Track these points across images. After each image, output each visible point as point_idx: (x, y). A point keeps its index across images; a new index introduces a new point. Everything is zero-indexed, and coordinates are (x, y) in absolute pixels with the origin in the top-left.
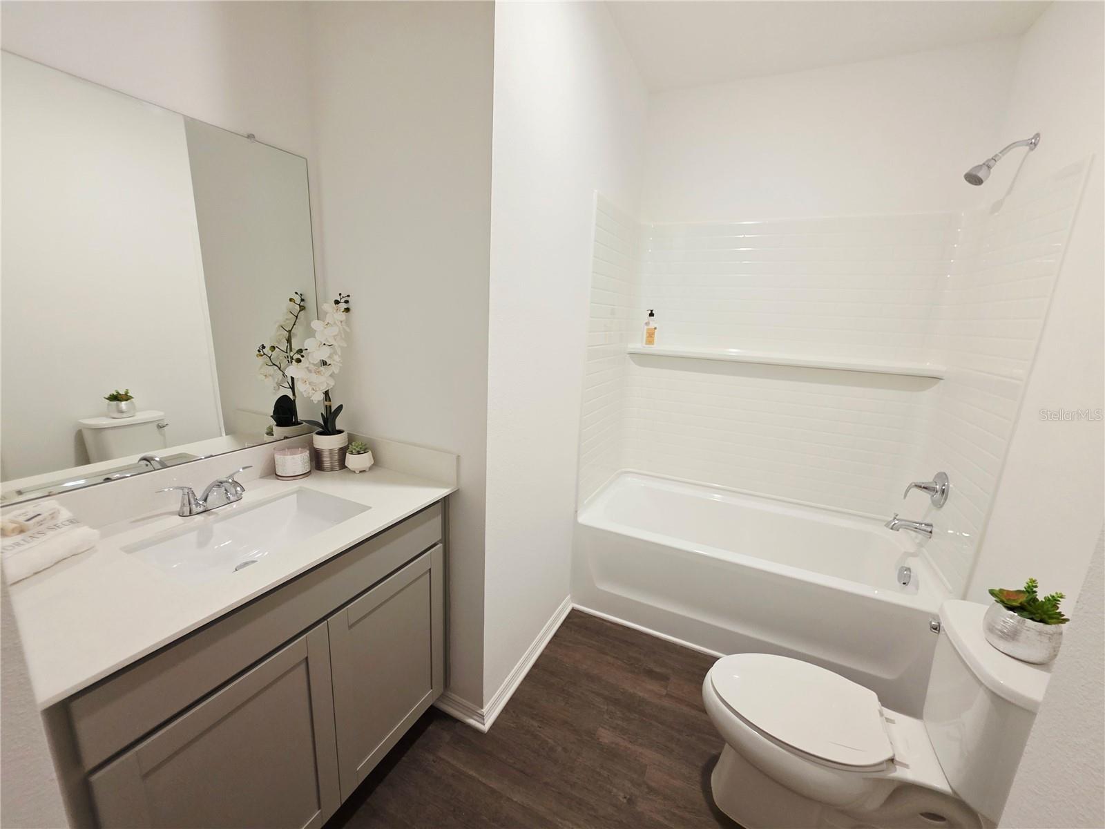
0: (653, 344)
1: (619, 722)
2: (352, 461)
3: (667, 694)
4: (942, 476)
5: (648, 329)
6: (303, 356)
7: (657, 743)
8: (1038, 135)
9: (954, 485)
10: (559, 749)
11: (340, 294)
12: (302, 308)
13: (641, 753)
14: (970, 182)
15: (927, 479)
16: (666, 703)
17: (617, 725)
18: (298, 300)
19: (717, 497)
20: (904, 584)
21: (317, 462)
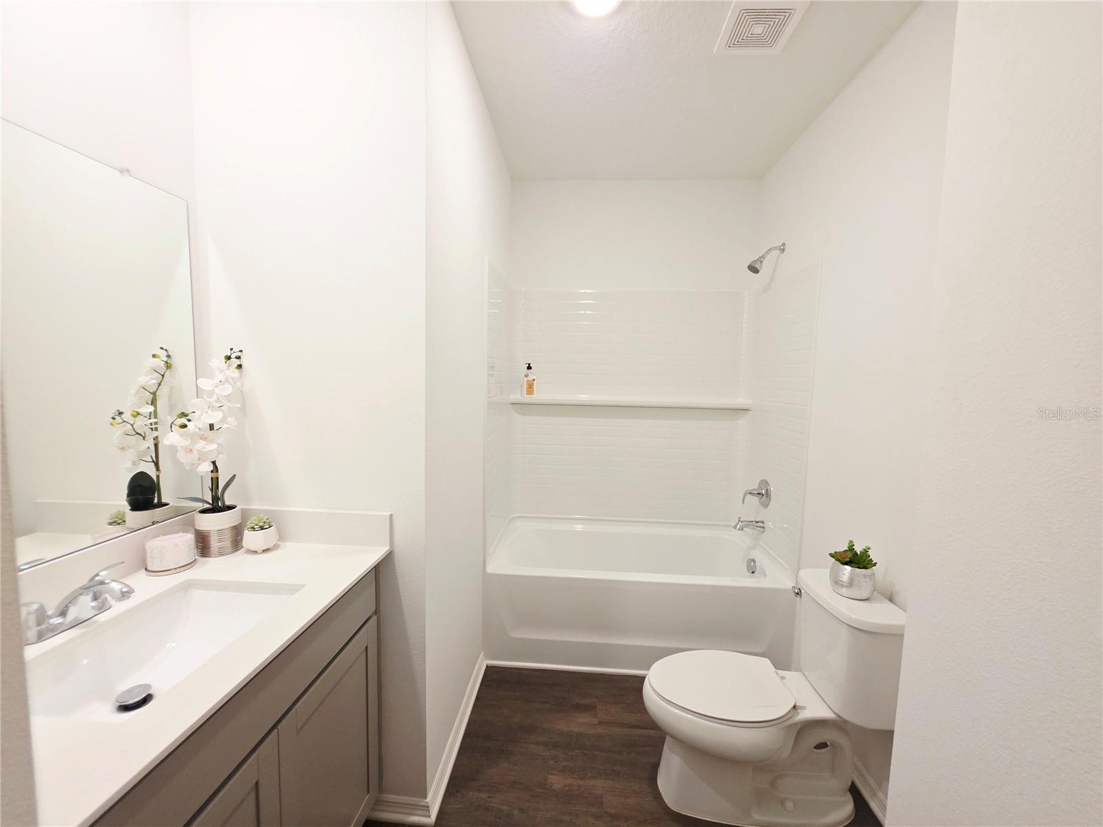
0: (533, 394)
1: (565, 764)
2: (251, 538)
3: (599, 722)
4: (764, 483)
5: (527, 381)
6: (189, 420)
7: (604, 770)
8: (784, 244)
9: (774, 488)
10: (516, 812)
11: (232, 349)
12: (168, 366)
13: (593, 786)
14: (750, 270)
15: (754, 486)
16: (600, 730)
17: (564, 767)
18: (163, 354)
19: (579, 527)
20: (753, 572)
21: (203, 545)
